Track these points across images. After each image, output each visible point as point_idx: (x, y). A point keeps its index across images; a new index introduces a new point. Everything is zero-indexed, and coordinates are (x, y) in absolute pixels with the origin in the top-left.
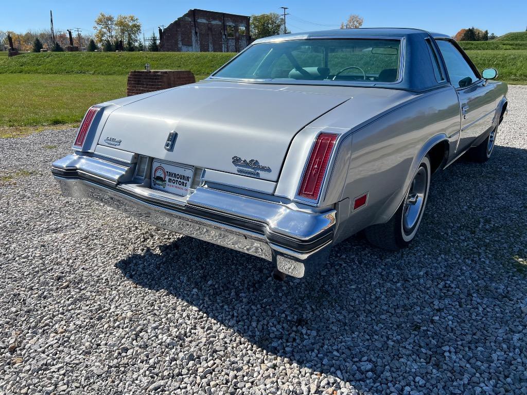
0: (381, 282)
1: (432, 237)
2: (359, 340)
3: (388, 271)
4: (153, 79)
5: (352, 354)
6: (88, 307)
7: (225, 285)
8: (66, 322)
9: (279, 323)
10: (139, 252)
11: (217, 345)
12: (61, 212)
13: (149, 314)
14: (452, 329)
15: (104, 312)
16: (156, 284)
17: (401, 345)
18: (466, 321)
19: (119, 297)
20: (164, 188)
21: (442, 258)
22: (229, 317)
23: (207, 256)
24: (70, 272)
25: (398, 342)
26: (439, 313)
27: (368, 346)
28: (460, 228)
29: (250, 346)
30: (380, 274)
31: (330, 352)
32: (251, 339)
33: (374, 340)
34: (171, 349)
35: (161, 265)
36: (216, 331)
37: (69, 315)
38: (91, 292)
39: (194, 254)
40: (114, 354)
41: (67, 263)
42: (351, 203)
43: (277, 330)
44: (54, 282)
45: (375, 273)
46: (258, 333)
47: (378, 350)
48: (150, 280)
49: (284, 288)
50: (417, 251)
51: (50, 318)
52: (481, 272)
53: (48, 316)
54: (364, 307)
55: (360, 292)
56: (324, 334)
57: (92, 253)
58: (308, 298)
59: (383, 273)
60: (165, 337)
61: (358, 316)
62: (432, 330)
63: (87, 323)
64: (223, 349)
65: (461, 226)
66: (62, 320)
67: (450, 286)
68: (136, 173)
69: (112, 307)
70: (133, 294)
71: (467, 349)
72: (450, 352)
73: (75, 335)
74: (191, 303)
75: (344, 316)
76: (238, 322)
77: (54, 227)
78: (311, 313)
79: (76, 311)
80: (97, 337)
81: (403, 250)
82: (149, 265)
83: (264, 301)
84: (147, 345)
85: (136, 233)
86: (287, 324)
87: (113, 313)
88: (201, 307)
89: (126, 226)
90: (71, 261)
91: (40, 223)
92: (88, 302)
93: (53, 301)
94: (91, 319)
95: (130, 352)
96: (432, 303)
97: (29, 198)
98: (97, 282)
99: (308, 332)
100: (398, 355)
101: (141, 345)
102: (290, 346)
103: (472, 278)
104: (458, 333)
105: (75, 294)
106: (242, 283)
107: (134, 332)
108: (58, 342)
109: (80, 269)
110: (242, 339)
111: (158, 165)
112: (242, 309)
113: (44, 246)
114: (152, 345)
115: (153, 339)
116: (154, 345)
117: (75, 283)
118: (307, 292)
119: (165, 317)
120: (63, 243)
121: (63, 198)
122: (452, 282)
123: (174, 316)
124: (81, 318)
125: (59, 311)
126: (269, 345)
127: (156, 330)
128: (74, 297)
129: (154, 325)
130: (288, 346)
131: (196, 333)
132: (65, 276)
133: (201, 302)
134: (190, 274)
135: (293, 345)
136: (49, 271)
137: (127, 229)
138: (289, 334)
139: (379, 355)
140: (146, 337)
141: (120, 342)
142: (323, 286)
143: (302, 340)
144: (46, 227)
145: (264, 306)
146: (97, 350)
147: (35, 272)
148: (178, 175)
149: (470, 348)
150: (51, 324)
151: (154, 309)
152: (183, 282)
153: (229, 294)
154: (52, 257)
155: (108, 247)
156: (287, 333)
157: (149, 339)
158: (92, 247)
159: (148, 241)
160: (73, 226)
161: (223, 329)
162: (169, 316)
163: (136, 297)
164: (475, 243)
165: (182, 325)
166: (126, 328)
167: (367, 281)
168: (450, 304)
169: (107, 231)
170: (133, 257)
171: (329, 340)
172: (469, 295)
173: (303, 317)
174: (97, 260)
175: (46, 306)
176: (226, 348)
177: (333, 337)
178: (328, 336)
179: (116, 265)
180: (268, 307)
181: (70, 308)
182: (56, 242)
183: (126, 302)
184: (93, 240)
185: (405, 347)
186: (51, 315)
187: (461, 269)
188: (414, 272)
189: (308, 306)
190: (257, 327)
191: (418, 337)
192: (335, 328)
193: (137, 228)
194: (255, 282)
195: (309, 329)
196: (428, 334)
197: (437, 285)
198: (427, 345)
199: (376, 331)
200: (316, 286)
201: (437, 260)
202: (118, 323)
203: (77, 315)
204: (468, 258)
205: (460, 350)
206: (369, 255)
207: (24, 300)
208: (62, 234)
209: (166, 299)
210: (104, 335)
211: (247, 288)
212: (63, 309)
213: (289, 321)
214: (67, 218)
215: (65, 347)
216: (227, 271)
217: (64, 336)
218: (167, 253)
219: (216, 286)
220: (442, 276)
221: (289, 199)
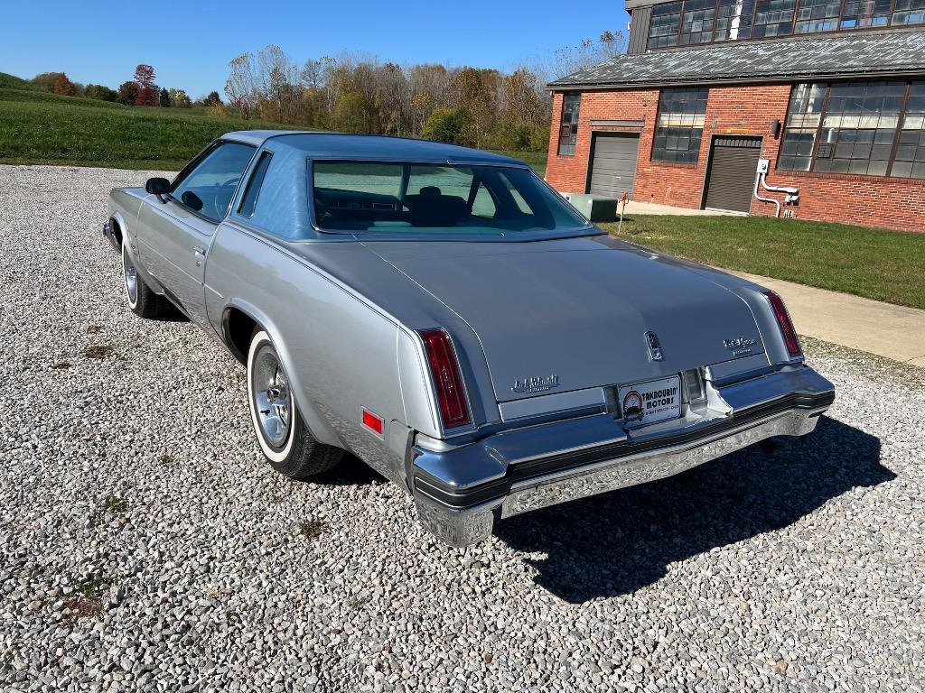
148: (660, 391)
221: (785, 364)
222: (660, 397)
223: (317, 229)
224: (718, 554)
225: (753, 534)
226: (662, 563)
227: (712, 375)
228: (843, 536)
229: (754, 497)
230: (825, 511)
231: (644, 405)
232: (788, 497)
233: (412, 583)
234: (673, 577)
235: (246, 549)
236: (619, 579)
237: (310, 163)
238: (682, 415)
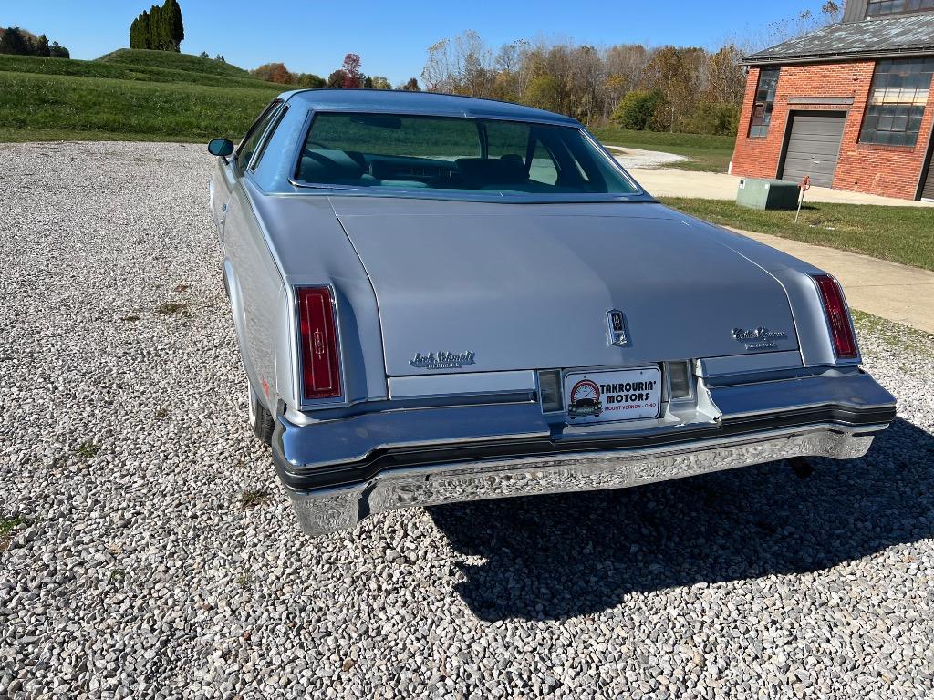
111: (580, 378)
148: (628, 384)
221: (828, 367)
222: (628, 391)
223: (294, 183)
224: (701, 591)
225: (763, 573)
226: (620, 590)
227: (704, 370)
228: (890, 594)
229: (793, 530)
230: (880, 560)
231: (603, 398)
232: (839, 536)
233: (318, 570)
234: (627, 609)
235: (176, 510)
236: (556, 601)
237: (311, 116)
238: (661, 416)
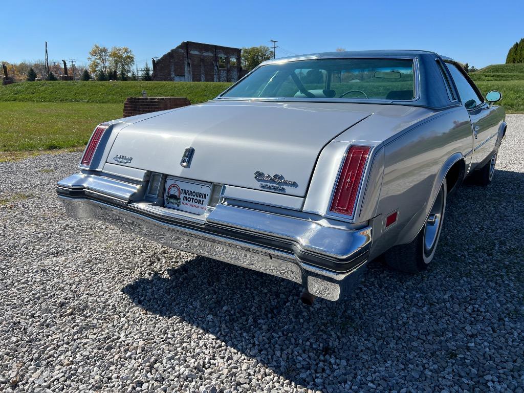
0: (406, 306)
1: (450, 260)
2: (394, 370)
3: (411, 295)
4: (150, 105)
5: (388, 385)
6: (95, 336)
7: (241, 310)
8: (72, 353)
9: (304, 352)
10: (147, 276)
11: (240, 377)
12: (61, 235)
13: (162, 343)
14: (490, 356)
15: (112, 341)
16: (168, 310)
17: (440, 375)
18: (504, 348)
19: (129, 325)
20: (178, 206)
21: (464, 280)
22: (250, 345)
23: (218, 280)
24: (74, 298)
25: (436, 371)
26: (473, 340)
27: (404, 376)
28: (475, 250)
29: (276, 378)
30: (403, 297)
31: (364, 384)
32: (277, 370)
33: (409, 369)
34: (191, 382)
35: (171, 290)
36: (238, 361)
37: (75, 345)
38: (98, 319)
39: (205, 278)
40: (128, 389)
41: (70, 288)
42: (384, 219)
43: (303, 360)
44: (57, 309)
45: (398, 297)
46: (283, 363)
47: (416, 381)
48: (161, 306)
49: (305, 314)
50: (437, 273)
51: (55, 349)
52: (507, 295)
53: (52, 346)
54: (392, 333)
55: (386, 318)
56: (355, 363)
57: (97, 278)
58: (332, 324)
59: (406, 297)
60: (182, 369)
61: (388, 343)
62: (469, 357)
63: (95, 354)
64: (248, 382)
65: (476, 249)
66: (67, 351)
67: (478, 311)
68: (148, 191)
69: (121, 336)
70: (143, 321)
71: (510, 378)
72: (493, 382)
73: (83, 367)
74: (207, 331)
75: (373, 343)
76: (260, 351)
77: (54, 251)
78: (337, 340)
79: (82, 341)
80: (108, 369)
81: (422, 272)
82: (158, 290)
83: (286, 327)
84: (163, 378)
85: (142, 257)
86: (313, 353)
87: (123, 343)
88: (219, 334)
89: (131, 250)
90: (74, 286)
91: (40, 247)
92: (95, 331)
93: (57, 329)
94: (100, 349)
95: (145, 386)
96: (464, 328)
97: (26, 221)
98: (104, 308)
99: (338, 361)
100: (438, 386)
101: (157, 378)
102: (320, 377)
103: (500, 302)
104: (498, 360)
105: (81, 322)
106: (259, 308)
107: (148, 364)
108: (64, 376)
109: (84, 295)
110: (267, 370)
111: (173, 182)
112: (263, 336)
113: (44, 270)
114: (169, 377)
115: (169, 370)
116: (172, 377)
117: (79, 309)
118: (330, 318)
119: (180, 346)
120: (65, 267)
121: (63, 222)
122: (480, 306)
123: (190, 345)
124: (89, 349)
125: (63, 340)
126: (297, 377)
127: (172, 361)
128: (80, 324)
129: (169, 355)
130: (318, 377)
131: (215, 364)
132: (68, 302)
133: (217, 329)
134: (203, 299)
135: (322, 376)
136: (51, 297)
137: (132, 252)
138: (317, 364)
139: (418, 386)
140: (161, 369)
141: (134, 375)
142: (345, 311)
143: (333, 371)
144: (45, 250)
145: (285, 333)
146: (108, 384)
147: (36, 298)
148: (194, 192)
149: (513, 377)
150: (55, 355)
151: (167, 338)
152: (196, 308)
153: (247, 320)
154: (53, 282)
155: (113, 271)
156: (315, 363)
157: (164, 371)
158: (96, 271)
159: (155, 265)
160: (74, 250)
161: (244, 359)
162: (185, 345)
163: (147, 324)
164: (494, 265)
165: (199, 355)
166: (138, 359)
167: (391, 305)
168: (482, 330)
169: (111, 254)
170: (140, 282)
171: (361, 370)
172: (500, 319)
173: (329, 345)
174: (102, 285)
175: (49, 335)
176: (251, 380)
177: (365, 367)
178: (359, 365)
179: (123, 290)
180: (290, 334)
181: (75, 337)
182: (57, 266)
183: (137, 330)
184: (96, 264)
185: (444, 378)
186: (56, 345)
187: (487, 292)
188: (438, 295)
189: (333, 333)
190: (281, 356)
191: (456, 365)
192: (365, 357)
193: (142, 251)
194: (272, 307)
195: (337, 358)
196: (465, 362)
197: (465, 309)
198: (468, 374)
199: (410, 359)
200: (338, 312)
201: (459, 283)
202: (129, 354)
203: (83, 345)
204: (491, 281)
205: (504, 379)
206: (388, 278)
207: (24, 329)
208: (63, 258)
209: (179, 327)
210: (114, 367)
211: (264, 314)
212: (68, 339)
213: (314, 349)
214: (68, 242)
215: (73, 381)
216: (241, 296)
217: (71, 368)
218: (176, 277)
219: (232, 312)
220: (469, 299)
221: (320, 215)
222: (194, 196)
